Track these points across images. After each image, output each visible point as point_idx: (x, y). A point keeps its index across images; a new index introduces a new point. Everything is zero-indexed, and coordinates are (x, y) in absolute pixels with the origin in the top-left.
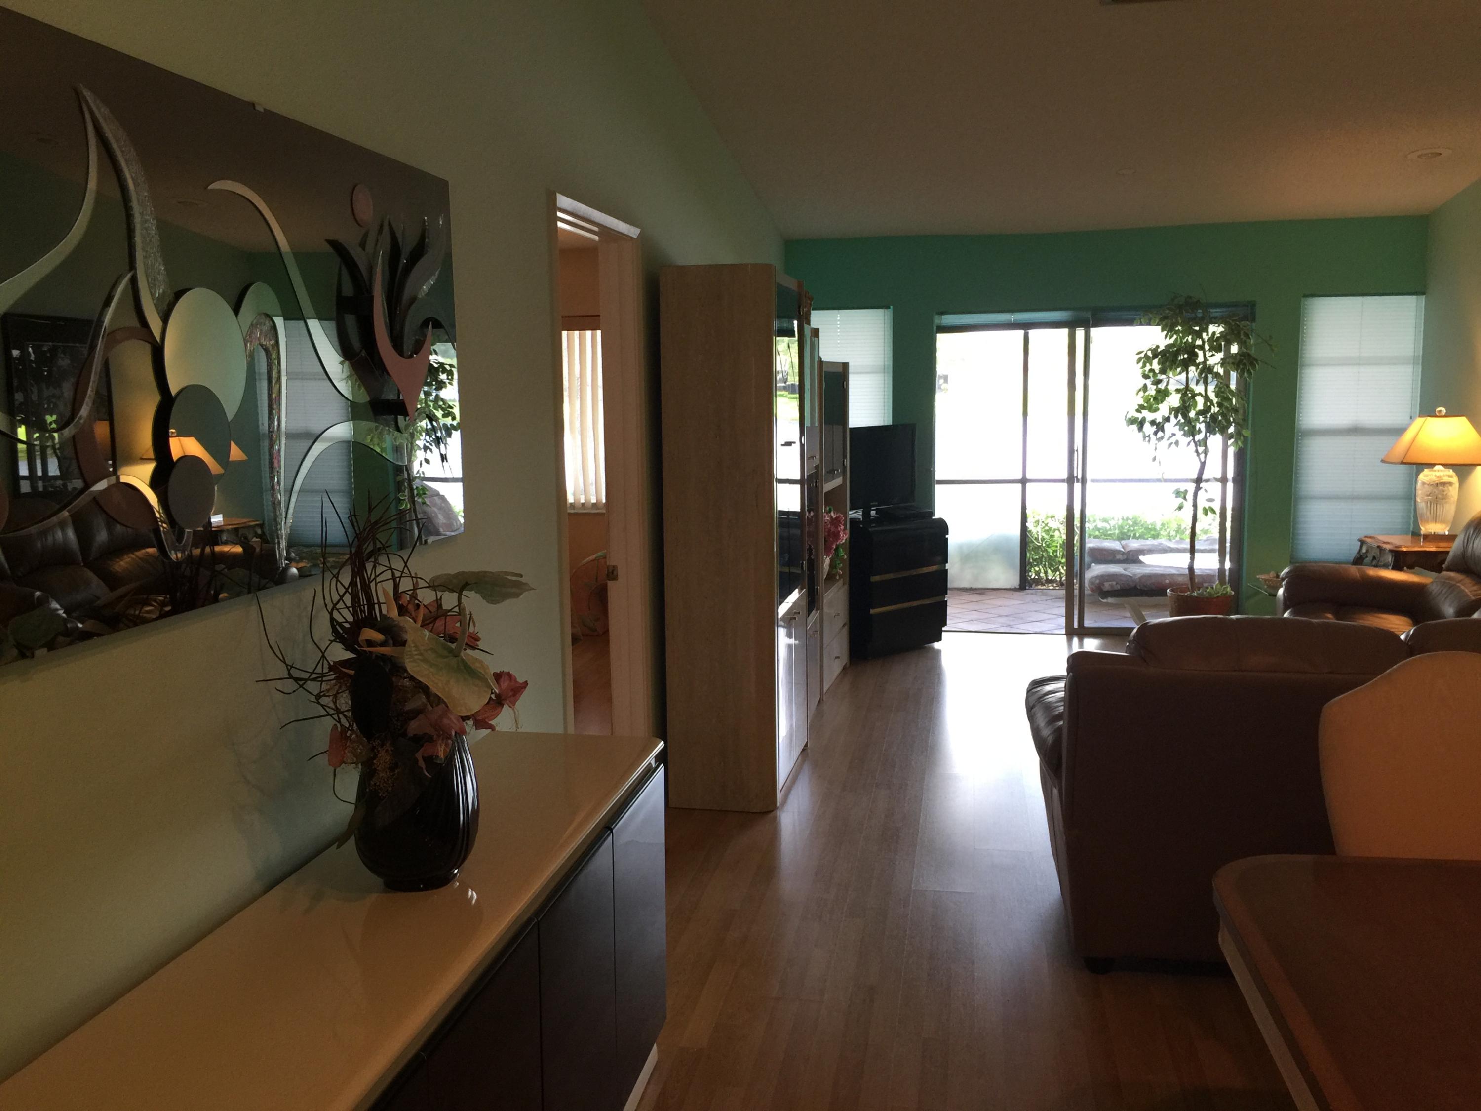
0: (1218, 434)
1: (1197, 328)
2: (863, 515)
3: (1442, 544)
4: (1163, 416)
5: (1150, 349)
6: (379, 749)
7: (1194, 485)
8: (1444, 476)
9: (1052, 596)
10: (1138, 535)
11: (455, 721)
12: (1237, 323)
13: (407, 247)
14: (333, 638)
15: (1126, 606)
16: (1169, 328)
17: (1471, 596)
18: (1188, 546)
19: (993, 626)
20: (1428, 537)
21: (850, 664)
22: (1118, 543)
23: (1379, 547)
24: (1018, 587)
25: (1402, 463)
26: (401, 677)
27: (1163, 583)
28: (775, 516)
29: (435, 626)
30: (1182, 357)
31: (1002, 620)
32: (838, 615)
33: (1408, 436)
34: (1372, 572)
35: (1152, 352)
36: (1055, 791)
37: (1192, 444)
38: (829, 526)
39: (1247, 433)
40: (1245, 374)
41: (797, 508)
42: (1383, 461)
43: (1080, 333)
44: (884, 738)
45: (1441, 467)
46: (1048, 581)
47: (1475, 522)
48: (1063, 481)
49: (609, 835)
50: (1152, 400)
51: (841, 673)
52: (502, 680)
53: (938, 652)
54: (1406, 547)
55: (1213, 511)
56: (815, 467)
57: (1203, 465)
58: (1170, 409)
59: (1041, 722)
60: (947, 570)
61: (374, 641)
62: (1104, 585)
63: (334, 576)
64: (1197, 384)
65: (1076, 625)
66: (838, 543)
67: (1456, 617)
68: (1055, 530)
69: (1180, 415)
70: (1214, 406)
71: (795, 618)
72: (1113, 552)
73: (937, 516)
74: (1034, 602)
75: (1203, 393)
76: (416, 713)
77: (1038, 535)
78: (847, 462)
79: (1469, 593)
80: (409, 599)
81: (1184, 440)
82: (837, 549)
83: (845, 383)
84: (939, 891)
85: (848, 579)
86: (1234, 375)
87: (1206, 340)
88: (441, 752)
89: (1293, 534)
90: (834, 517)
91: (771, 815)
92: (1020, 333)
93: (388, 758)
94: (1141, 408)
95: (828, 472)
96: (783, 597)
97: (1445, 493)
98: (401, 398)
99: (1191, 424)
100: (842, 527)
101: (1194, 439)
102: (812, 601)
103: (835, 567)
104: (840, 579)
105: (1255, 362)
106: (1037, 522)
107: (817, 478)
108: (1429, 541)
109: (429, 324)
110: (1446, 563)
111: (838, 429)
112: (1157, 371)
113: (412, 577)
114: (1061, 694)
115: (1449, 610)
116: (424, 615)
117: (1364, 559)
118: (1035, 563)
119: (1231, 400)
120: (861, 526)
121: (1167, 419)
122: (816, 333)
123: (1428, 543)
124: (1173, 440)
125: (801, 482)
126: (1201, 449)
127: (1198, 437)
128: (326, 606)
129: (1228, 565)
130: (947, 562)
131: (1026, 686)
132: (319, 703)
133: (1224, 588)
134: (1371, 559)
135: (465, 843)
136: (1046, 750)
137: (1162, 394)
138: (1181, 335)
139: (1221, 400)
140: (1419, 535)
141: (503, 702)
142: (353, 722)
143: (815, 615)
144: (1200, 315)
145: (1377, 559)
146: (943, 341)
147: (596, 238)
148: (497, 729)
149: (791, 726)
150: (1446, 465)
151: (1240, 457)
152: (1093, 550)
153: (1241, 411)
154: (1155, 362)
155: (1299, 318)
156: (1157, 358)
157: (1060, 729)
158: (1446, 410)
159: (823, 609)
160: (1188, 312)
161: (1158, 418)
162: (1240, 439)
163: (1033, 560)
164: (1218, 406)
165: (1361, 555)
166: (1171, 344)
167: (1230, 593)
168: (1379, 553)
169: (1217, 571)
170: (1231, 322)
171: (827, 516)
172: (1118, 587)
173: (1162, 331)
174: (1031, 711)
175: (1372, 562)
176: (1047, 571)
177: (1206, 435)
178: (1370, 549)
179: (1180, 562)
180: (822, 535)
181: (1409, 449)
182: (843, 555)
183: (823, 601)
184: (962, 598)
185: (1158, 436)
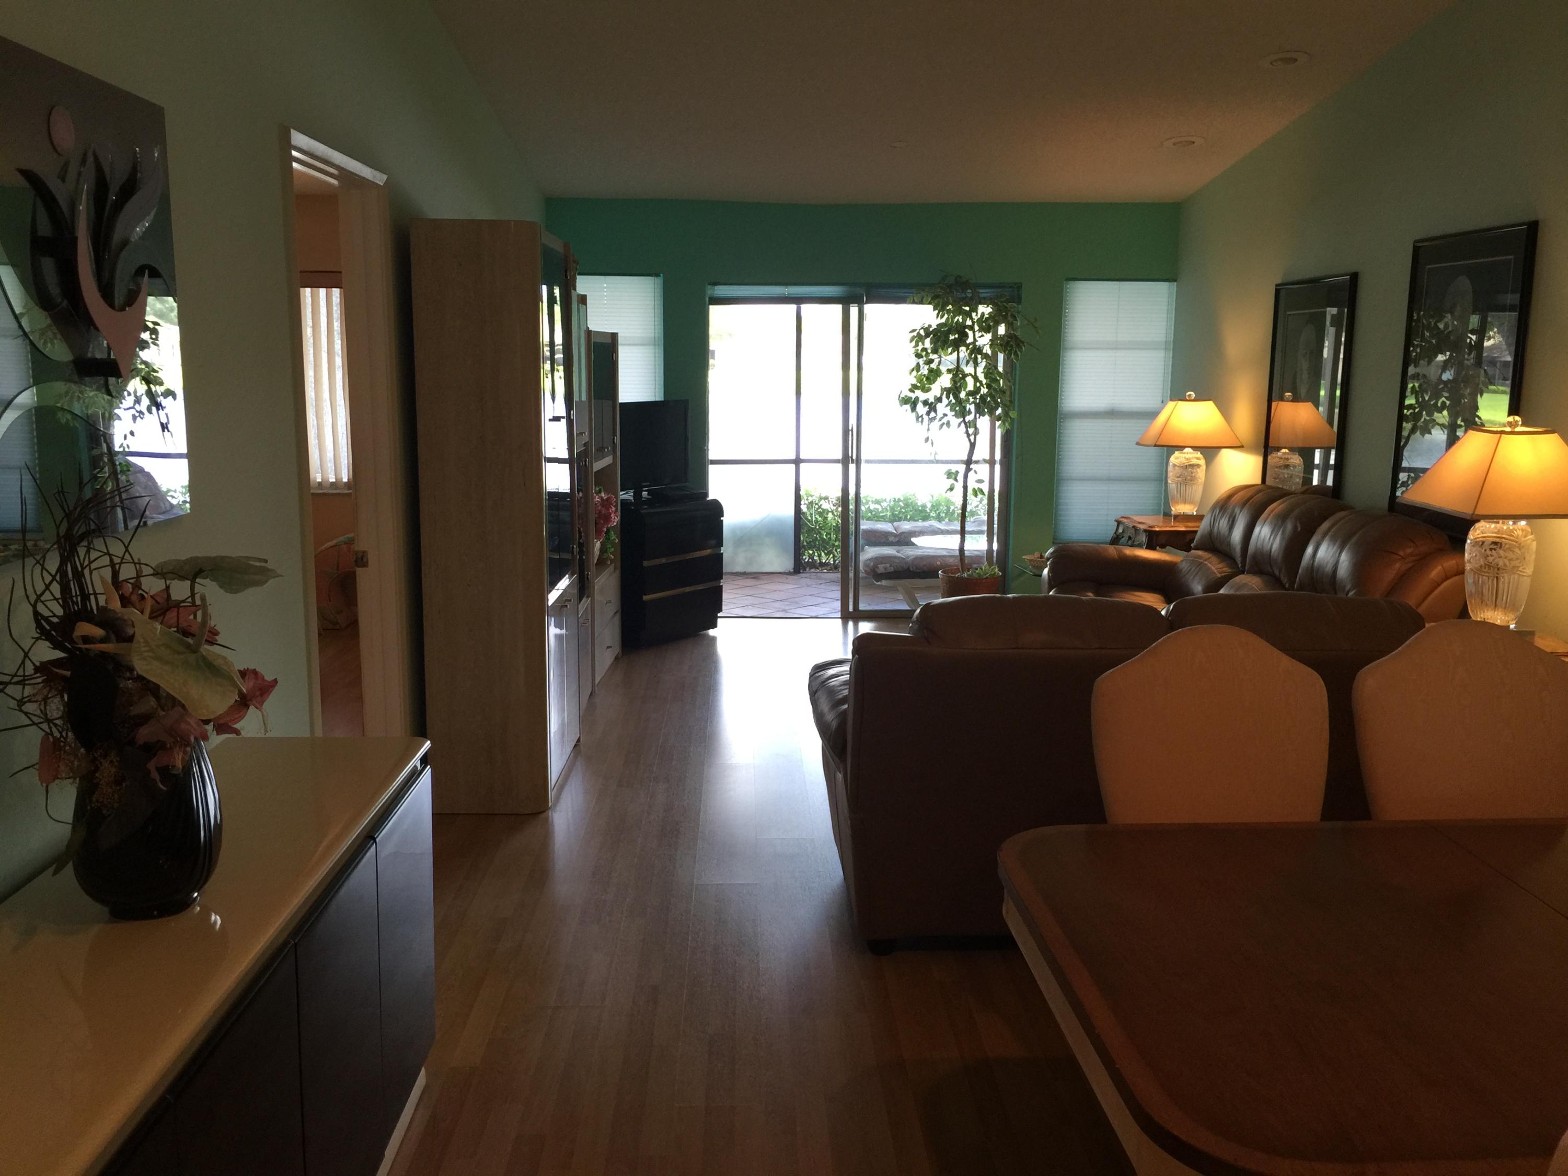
0: (986, 416)
1: (967, 308)
2: (634, 496)
3: (1190, 524)
4: (935, 396)
5: (922, 328)
6: (102, 760)
7: (964, 466)
8: (1193, 458)
9: (825, 579)
10: (909, 517)
11: (194, 726)
12: (1005, 304)
13: (116, 180)
14: (38, 635)
16: (940, 308)
17: (1217, 573)
18: (959, 528)
19: (768, 611)
20: (1178, 518)
21: (622, 654)
22: (890, 525)
23: (1134, 527)
24: (792, 571)
25: (1155, 446)
26: (124, 678)
27: (935, 565)
28: (544, 497)
29: (165, 618)
30: (953, 337)
31: (777, 605)
32: (610, 601)
33: (1162, 418)
34: (1129, 551)
35: (924, 331)
36: (840, 776)
37: (963, 425)
38: (599, 508)
39: (1014, 414)
40: (1013, 356)
41: (566, 488)
42: (1138, 444)
43: (854, 310)
44: (661, 730)
45: (1190, 450)
46: (822, 565)
47: (1221, 503)
48: (837, 461)
49: (371, 846)
50: (924, 380)
51: (612, 664)
52: (247, 677)
53: (714, 639)
54: (1158, 527)
55: (982, 492)
56: (585, 443)
57: (973, 446)
58: (942, 388)
59: (825, 706)
60: (722, 554)
61: (93, 637)
62: (878, 567)
63: (38, 562)
64: (967, 365)
65: (851, 609)
66: (609, 526)
67: (1204, 593)
68: (829, 512)
69: (951, 395)
70: (983, 388)
71: (566, 606)
72: (887, 534)
73: (711, 497)
74: (808, 586)
75: (973, 374)
76: (145, 719)
77: (812, 517)
78: (618, 440)
79: (1215, 571)
80: (131, 590)
81: (955, 421)
82: (608, 530)
83: (614, 355)
84: (722, 885)
85: (619, 564)
86: (1001, 357)
87: (975, 321)
88: (178, 760)
89: (1055, 514)
90: (605, 498)
91: (542, 816)
92: (792, 308)
93: (113, 770)
94: (914, 388)
95: (597, 450)
96: (553, 584)
97: (1193, 475)
98: (112, 357)
99: (961, 403)
100: (614, 509)
101: (964, 420)
102: (583, 587)
103: (606, 552)
104: (611, 563)
105: (1021, 344)
106: (811, 504)
107: (587, 456)
108: (1179, 522)
109: (145, 272)
110: (1195, 542)
111: (608, 404)
112: (929, 351)
113: (135, 564)
114: (846, 677)
115: (1198, 588)
116: (152, 606)
117: (1120, 539)
118: (809, 547)
119: (999, 382)
120: (633, 508)
121: (939, 400)
122: (583, 299)
124: (945, 420)
125: (570, 461)
126: (971, 430)
127: (969, 418)
128: (28, 597)
129: (995, 546)
130: (722, 546)
131: (808, 670)
132: (21, 711)
133: (992, 569)
134: (1127, 539)
135: (207, 860)
136: (831, 735)
137: (934, 374)
138: (952, 315)
139: (990, 381)
140: (1171, 516)
141: (248, 703)
142: (67, 730)
143: (586, 602)
144: (969, 295)
145: (1133, 539)
146: (716, 313)
147: (334, 182)
148: (244, 734)
149: (563, 720)
150: (1194, 448)
151: (1007, 436)
152: (867, 533)
153: (1008, 393)
154: (928, 340)
155: (1062, 303)
156: (930, 338)
157: (844, 713)
158: (1195, 394)
159: (594, 597)
160: (958, 291)
161: (928, 399)
162: (1007, 421)
163: (807, 543)
164: (987, 388)
165: (1117, 536)
166: (943, 323)
167: (998, 573)
168: (1135, 533)
169: (985, 552)
170: (999, 303)
171: (597, 497)
172: (892, 569)
173: (934, 310)
174: (814, 696)
175: (1128, 542)
176: (821, 554)
177: (975, 416)
178: (1126, 531)
179: (951, 543)
180: (592, 517)
181: (1162, 431)
182: (614, 539)
183: (594, 587)
184: (735, 582)
185: (930, 417)
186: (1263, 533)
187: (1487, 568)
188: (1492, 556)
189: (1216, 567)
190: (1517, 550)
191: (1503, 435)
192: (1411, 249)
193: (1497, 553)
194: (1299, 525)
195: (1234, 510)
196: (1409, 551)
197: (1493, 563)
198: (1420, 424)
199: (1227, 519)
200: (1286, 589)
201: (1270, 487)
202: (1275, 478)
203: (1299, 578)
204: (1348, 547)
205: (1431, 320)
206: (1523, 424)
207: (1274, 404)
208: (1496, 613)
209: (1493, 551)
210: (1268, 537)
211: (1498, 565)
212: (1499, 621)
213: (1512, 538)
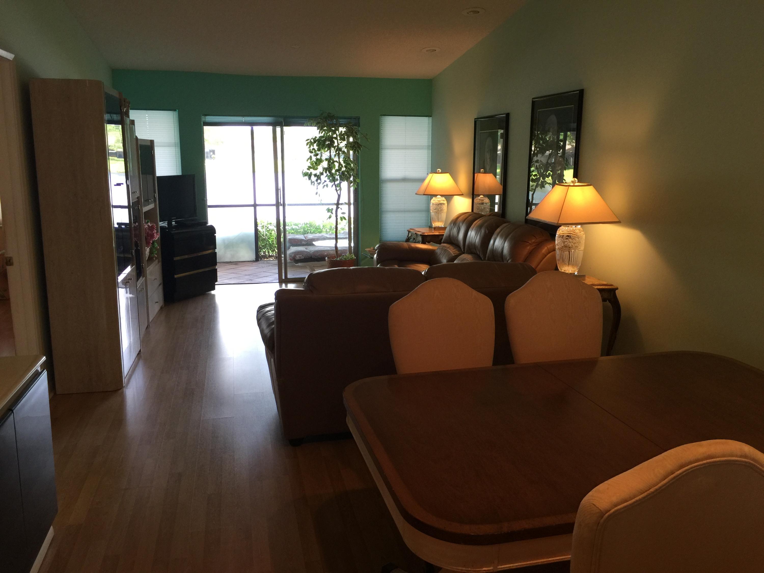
0: (345, 181)
1: (333, 129)
2: (168, 224)
3: (441, 231)
4: (320, 172)
5: (312, 138)
7: (335, 206)
8: (442, 200)
9: (272, 263)
10: (312, 232)
12: (352, 127)
15: (307, 267)
16: (321, 128)
17: (453, 254)
18: (334, 236)
19: (243, 280)
20: (435, 228)
21: (165, 305)
22: (303, 236)
23: (416, 233)
24: (255, 260)
25: (424, 195)
27: (324, 255)
28: (114, 225)
30: (327, 143)
31: (247, 277)
32: (156, 279)
33: (426, 182)
34: (413, 245)
35: (313, 140)
36: (272, 360)
37: (334, 186)
38: (148, 231)
39: (358, 181)
40: (356, 152)
41: (127, 221)
42: (416, 194)
43: (278, 129)
44: (185, 343)
45: (440, 196)
46: (270, 256)
47: (454, 221)
48: (273, 205)
49: (11, 414)
50: (314, 164)
51: (159, 311)
53: (214, 296)
54: (426, 233)
55: (345, 219)
56: (137, 197)
57: (339, 196)
58: (323, 168)
59: (264, 326)
60: (216, 252)
62: (296, 257)
64: (335, 157)
65: (283, 278)
66: (153, 240)
67: (447, 263)
68: (272, 231)
69: (327, 171)
70: (343, 168)
71: (129, 282)
72: (301, 240)
73: (210, 224)
74: (262, 267)
75: (338, 161)
77: (264, 233)
78: (157, 195)
79: (452, 253)
81: (330, 184)
82: (153, 243)
83: (152, 151)
84: (215, 419)
85: (161, 259)
86: (351, 152)
87: (338, 135)
89: (381, 229)
90: (150, 226)
91: (120, 391)
92: (249, 128)
94: (309, 168)
95: (145, 201)
96: (121, 271)
97: (442, 208)
99: (333, 176)
100: (155, 231)
101: (335, 184)
102: (139, 272)
103: (153, 253)
104: (156, 259)
105: (360, 147)
106: (263, 226)
107: (138, 204)
108: (436, 230)
110: (443, 240)
111: (150, 177)
112: (316, 150)
114: (273, 312)
115: (444, 261)
117: (410, 239)
118: (263, 248)
119: (350, 165)
120: (167, 230)
121: (322, 174)
122: (133, 122)
123: (436, 231)
124: (325, 184)
125: (128, 207)
126: (338, 188)
127: (337, 183)
129: (352, 245)
130: (216, 248)
131: (256, 309)
133: (351, 255)
134: (413, 239)
136: (267, 340)
137: (319, 161)
138: (326, 132)
139: (346, 165)
140: (432, 228)
143: (142, 280)
144: (335, 122)
145: (415, 239)
146: (207, 130)
149: (131, 342)
150: (442, 196)
151: (356, 191)
152: (290, 240)
153: (355, 170)
154: (315, 145)
155: (379, 126)
156: (316, 143)
157: (273, 329)
158: (441, 170)
159: (146, 277)
160: (329, 120)
161: (317, 173)
162: (355, 184)
163: (262, 246)
164: (345, 168)
165: (409, 238)
166: (322, 136)
167: (354, 258)
168: (416, 236)
169: (348, 248)
170: (349, 126)
171: (146, 225)
172: (303, 257)
173: (318, 129)
174: (259, 321)
175: (413, 240)
176: (269, 251)
177: (340, 182)
178: (412, 235)
179: (331, 244)
180: (144, 235)
181: (427, 187)
182: (157, 247)
183: (146, 272)
184: (226, 267)
185: (318, 182)
186: (472, 234)
187: (565, 248)
188: (567, 242)
189: (452, 251)
190: (577, 239)
191: (570, 187)
192: (531, 102)
193: (569, 240)
194: (487, 230)
195: (460, 224)
196: (533, 241)
197: (567, 245)
198: (540, 183)
199: (456, 229)
200: (482, 260)
201: (476, 213)
202: (478, 209)
203: (488, 256)
204: (508, 239)
205: (543, 135)
206: (578, 182)
207: (476, 175)
208: (569, 267)
209: (567, 239)
210: (474, 236)
211: (569, 246)
212: (570, 271)
213: (574, 233)
